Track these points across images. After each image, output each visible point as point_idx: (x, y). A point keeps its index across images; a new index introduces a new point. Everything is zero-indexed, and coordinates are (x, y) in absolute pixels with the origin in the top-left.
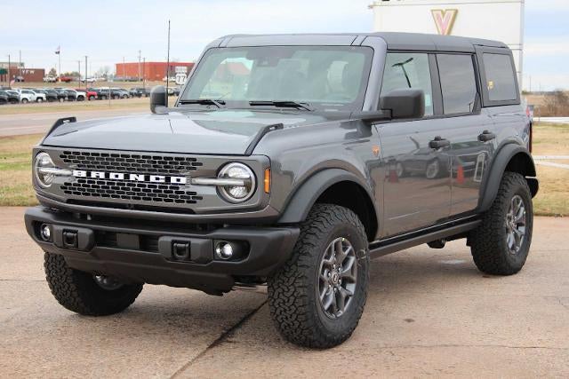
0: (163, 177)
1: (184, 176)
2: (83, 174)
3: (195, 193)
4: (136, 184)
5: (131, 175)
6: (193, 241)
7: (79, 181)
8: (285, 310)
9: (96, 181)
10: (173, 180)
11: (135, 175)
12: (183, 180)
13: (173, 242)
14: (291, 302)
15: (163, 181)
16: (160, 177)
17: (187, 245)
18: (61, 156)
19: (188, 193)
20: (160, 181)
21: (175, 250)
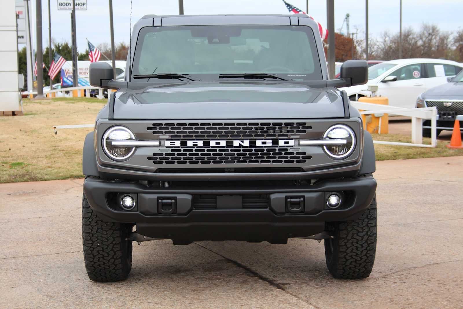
0: (271, 141)
1: (292, 139)
2: (178, 143)
3: (305, 153)
4: (241, 149)
5: (235, 142)
6: (307, 195)
7: (172, 151)
8: (357, 248)
9: (194, 149)
10: (281, 143)
11: (239, 142)
12: (292, 143)
13: (287, 197)
14: (365, 239)
15: (271, 145)
16: (267, 141)
17: (302, 199)
18: (149, 129)
19: (297, 153)
20: (267, 145)
21: (289, 205)
